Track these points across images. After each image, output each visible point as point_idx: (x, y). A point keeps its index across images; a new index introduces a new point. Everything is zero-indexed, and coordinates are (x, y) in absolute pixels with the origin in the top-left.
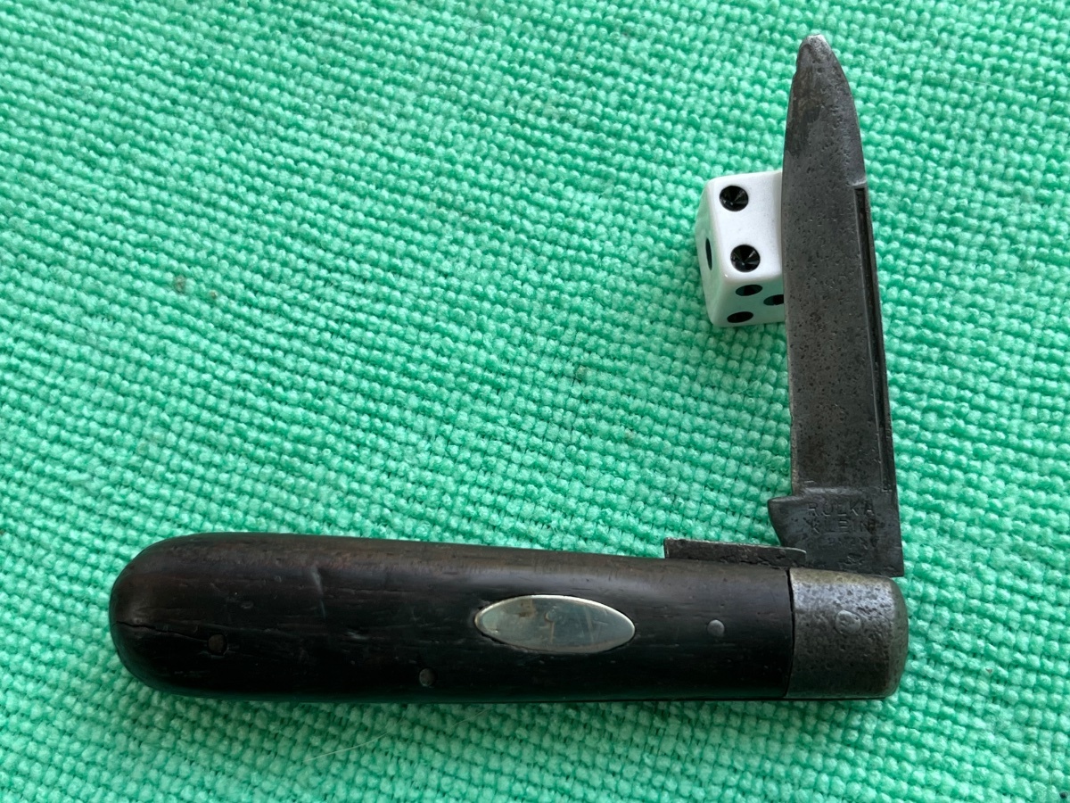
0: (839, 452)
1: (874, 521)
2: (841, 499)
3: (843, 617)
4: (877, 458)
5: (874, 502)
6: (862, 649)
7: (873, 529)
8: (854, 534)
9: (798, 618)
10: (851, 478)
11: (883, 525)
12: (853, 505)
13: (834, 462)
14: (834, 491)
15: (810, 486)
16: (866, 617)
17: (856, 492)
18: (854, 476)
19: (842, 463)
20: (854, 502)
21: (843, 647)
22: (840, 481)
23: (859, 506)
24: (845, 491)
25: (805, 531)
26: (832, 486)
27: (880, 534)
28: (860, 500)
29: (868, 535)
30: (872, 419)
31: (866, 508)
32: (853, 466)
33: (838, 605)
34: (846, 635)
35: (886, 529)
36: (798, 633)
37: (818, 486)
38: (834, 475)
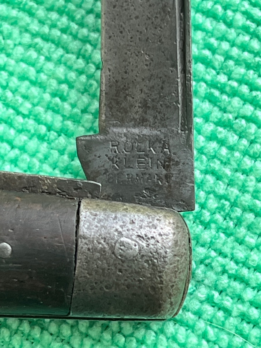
0: (143, 95)
1: (170, 159)
2: (142, 139)
3: (122, 244)
4: (177, 102)
5: (171, 142)
6: (138, 273)
7: (168, 166)
8: (151, 171)
9: (81, 243)
10: (151, 120)
11: (177, 163)
12: (152, 144)
13: (137, 105)
14: (136, 131)
15: (114, 126)
16: (144, 244)
17: (155, 132)
18: (155, 117)
19: (145, 105)
20: (153, 141)
21: (120, 271)
22: (142, 122)
23: (158, 145)
24: (146, 131)
25: (107, 166)
26: (134, 126)
27: (174, 171)
28: (158, 139)
29: (164, 172)
30: (175, 66)
31: (164, 147)
32: (154, 108)
33: (120, 233)
34: (124, 259)
35: (181, 166)
36: (79, 256)
37: (121, 126)
38: (137, 117)
